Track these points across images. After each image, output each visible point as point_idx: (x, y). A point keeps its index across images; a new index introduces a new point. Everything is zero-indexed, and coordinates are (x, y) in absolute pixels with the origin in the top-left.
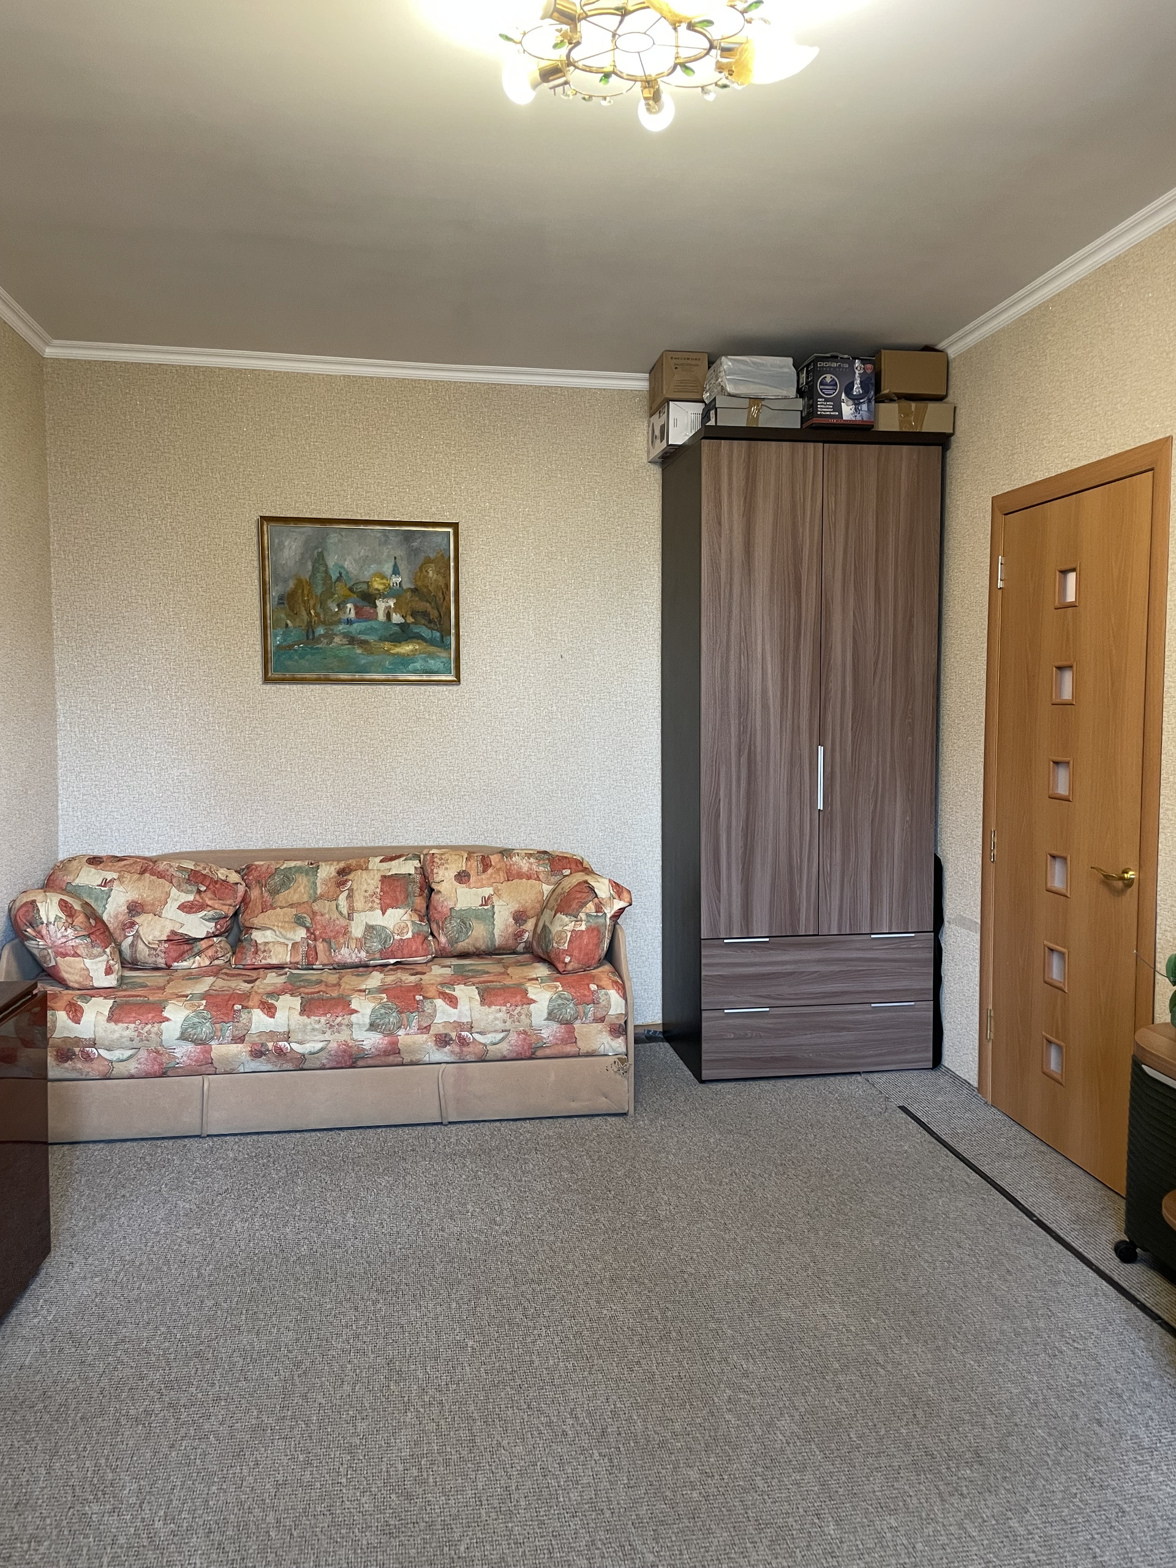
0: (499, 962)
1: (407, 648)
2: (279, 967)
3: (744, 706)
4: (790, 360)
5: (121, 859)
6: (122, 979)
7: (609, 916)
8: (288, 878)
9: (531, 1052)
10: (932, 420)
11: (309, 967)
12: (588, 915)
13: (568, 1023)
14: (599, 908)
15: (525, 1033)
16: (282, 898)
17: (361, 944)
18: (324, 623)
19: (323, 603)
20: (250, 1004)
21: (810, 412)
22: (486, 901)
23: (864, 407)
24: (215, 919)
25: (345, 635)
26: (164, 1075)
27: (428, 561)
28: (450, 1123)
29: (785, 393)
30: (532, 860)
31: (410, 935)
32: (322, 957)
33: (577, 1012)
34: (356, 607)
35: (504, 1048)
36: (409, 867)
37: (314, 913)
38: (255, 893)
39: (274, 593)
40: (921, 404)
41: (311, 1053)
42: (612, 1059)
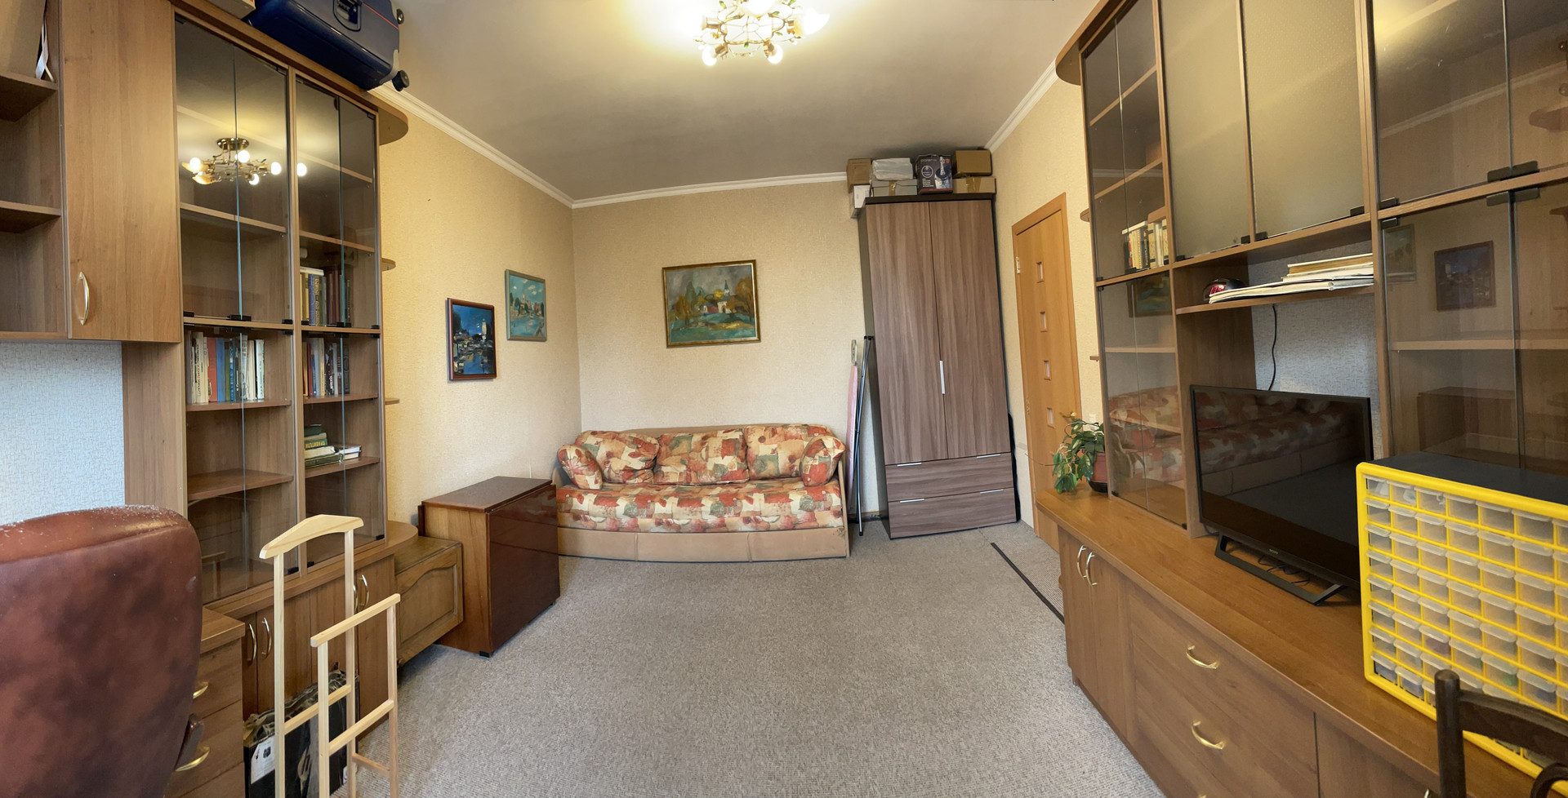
0: (781, 481)
1: (733, 326)
2: (673, 484)
3: (898, 342)
4: (908, 159)
5: (605, 432)
6: (602, 487)
7: (832, 457)
8: (678, 442)
9: (792, 526)
10: (984, 186)
11: (688, 484)
12: (819, 457)
13: (811, 511)
14: (826, 453)
15: (788, 516)
16: (675, 451)
17: (712, 473)
18: (693, 317)
19: (692, 307)
20: (655, 500)
21: (920, 186)
22: (774, 451)
23: (947, 181)
24: (646, 461)
25: (703, 321)
26: (618, 531)
27: (742, 281)
28: (754, 562)
29: (906, 177)
30: (798, 429)
31: (736, 469)
32: (694, 480)
33: (815, 505)
34: (708, 307)
35: (779, 524)
36: (736, 435)
37: (690, 458)
38: (663, 449)
39: (670, 303)
40: (977, 178)
41: (683, 525)
42: (835, 529)
